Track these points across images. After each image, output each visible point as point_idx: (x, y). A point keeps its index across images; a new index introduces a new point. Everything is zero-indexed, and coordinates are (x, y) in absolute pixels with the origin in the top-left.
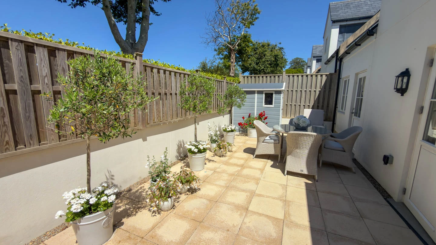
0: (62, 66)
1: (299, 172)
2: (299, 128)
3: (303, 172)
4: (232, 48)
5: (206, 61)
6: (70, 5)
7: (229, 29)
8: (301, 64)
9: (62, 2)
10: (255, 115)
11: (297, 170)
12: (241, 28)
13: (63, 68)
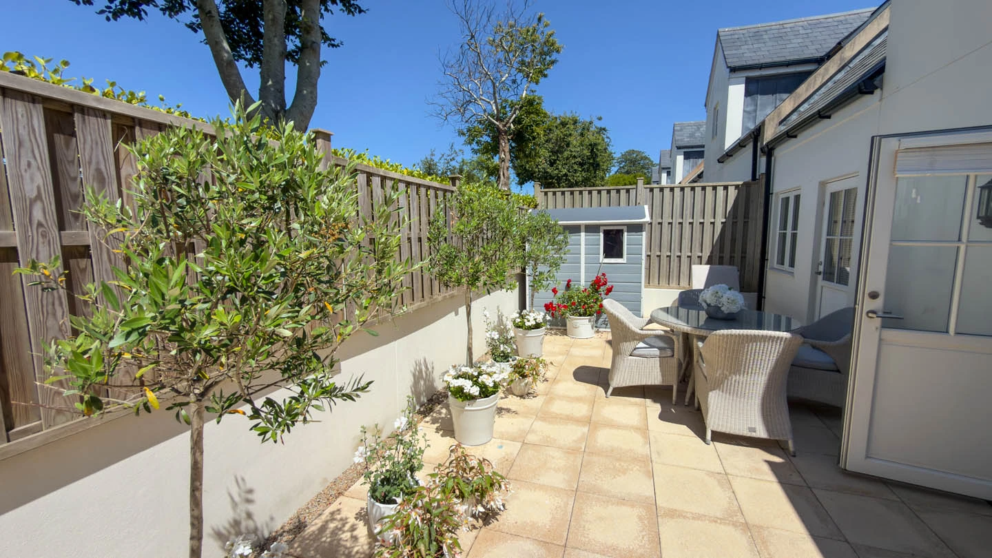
0: (93, 166)
1: (746, 433)
2: (720, 315)
3: (755, 432)
4: (501, 126)
5: (433, 158)
6: (102, 12)
7: (494, 84)
8: (639, 163)
9: (78, 3)
10: (583, 282)
11: (739, 430)
12: (519, 83)
13: (98, 171)
